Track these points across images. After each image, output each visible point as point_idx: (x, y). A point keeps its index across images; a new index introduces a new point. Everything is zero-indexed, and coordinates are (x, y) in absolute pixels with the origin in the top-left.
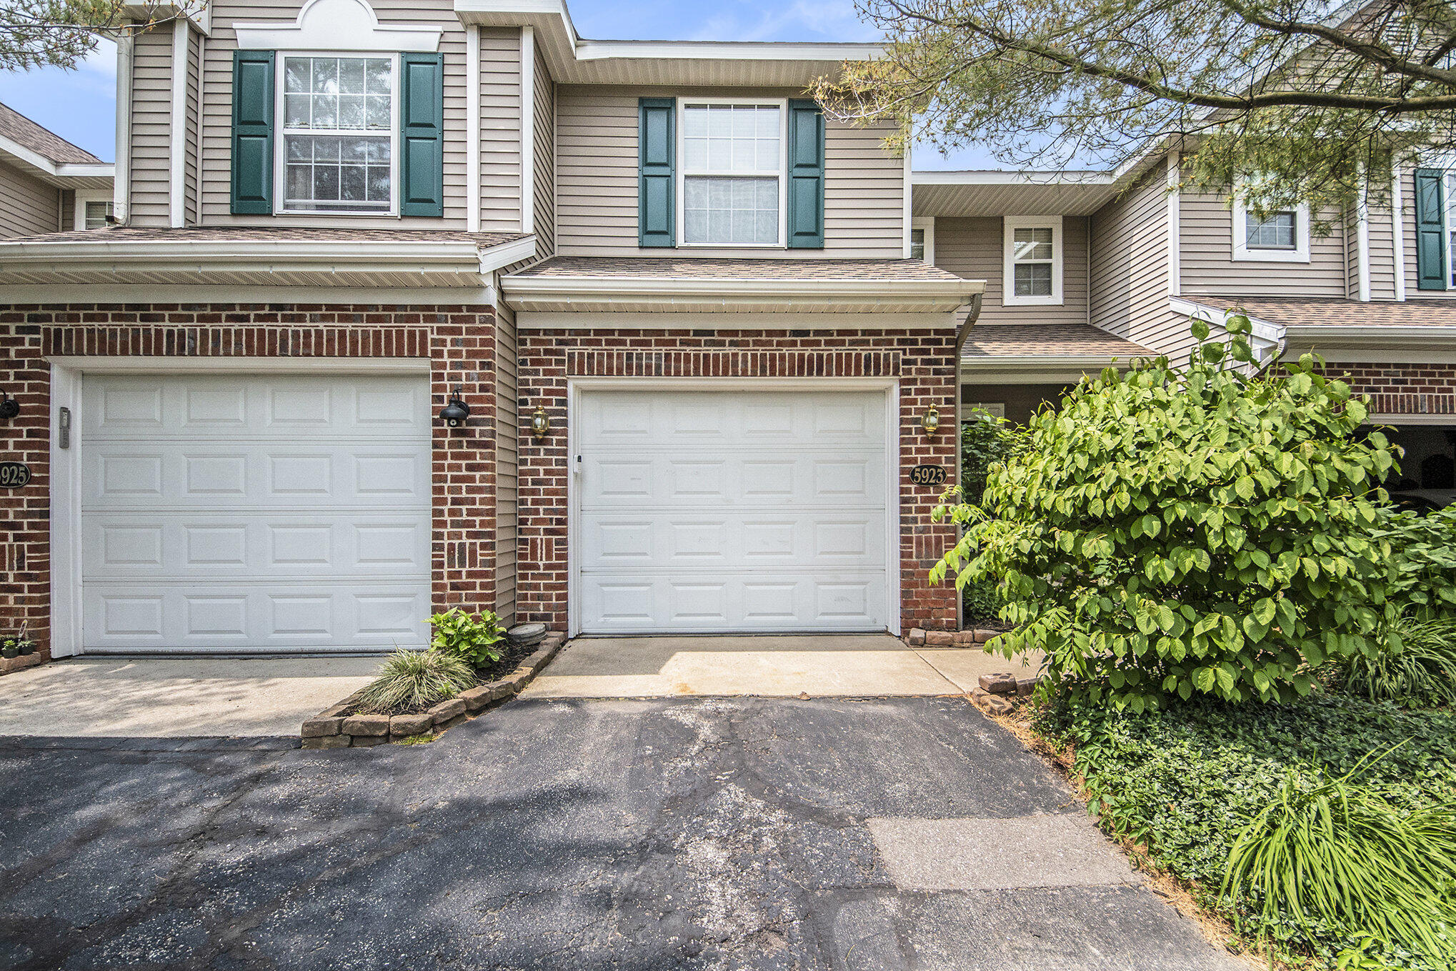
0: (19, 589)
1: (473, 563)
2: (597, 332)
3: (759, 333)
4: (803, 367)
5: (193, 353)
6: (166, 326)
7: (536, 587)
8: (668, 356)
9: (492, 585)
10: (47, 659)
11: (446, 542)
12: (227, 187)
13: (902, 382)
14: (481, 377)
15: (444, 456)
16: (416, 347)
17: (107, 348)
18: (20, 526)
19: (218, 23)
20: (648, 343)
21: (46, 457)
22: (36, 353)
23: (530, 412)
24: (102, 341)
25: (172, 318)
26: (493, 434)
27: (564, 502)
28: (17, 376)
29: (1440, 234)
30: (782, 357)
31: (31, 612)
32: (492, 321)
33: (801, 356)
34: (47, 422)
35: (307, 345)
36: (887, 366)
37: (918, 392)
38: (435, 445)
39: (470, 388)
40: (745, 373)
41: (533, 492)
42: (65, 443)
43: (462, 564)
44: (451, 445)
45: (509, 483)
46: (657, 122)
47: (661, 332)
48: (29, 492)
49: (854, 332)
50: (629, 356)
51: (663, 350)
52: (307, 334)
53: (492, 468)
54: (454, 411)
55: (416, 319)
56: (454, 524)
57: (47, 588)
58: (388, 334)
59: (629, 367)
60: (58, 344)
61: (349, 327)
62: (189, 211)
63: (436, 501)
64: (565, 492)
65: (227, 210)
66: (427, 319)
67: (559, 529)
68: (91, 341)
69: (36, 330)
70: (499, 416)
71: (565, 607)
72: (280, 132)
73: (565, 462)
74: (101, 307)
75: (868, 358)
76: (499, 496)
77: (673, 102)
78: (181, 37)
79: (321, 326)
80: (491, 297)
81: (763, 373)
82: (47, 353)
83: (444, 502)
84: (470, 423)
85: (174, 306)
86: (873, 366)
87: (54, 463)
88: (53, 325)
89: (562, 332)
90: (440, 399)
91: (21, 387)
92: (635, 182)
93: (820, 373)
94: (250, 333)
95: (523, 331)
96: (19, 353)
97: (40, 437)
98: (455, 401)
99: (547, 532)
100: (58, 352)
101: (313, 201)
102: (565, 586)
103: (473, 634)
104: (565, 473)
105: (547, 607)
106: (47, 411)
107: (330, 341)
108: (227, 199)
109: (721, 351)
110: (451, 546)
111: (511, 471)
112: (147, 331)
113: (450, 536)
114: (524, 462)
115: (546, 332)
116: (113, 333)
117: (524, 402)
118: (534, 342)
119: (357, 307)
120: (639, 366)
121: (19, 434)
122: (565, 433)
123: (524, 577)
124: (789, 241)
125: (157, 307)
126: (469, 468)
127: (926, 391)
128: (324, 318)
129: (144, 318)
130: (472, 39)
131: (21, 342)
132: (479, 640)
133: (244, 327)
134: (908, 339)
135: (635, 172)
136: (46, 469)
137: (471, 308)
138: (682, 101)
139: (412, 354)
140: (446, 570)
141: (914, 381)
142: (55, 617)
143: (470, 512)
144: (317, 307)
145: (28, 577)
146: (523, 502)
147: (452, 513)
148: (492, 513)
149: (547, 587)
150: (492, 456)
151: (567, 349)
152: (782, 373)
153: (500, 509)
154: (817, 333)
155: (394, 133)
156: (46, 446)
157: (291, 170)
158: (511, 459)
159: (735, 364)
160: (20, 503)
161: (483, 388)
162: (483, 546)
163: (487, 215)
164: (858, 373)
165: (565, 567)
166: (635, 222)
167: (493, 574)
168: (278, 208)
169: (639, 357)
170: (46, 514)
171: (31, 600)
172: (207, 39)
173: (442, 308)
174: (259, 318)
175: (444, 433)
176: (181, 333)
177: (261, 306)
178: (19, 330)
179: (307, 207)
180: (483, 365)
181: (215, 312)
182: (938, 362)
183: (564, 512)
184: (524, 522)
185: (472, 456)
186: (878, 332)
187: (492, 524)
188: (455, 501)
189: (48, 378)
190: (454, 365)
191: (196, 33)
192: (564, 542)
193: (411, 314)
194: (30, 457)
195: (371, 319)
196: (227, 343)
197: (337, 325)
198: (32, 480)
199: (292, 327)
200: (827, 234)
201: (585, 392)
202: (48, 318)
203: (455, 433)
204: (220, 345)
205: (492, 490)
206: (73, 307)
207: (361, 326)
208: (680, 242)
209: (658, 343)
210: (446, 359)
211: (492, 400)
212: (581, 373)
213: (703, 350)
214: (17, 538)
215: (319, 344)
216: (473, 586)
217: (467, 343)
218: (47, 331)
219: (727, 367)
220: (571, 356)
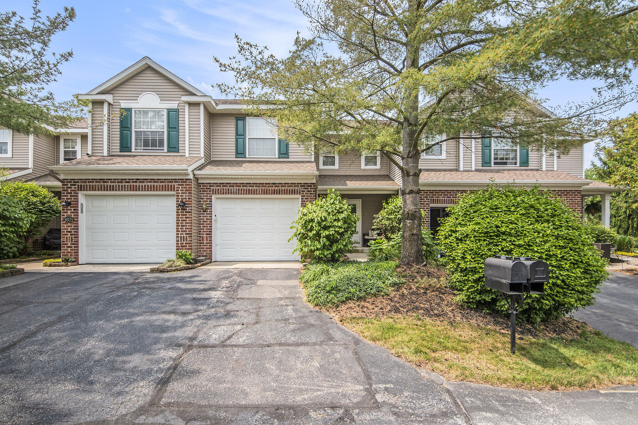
0: (71, 247)
1: (186, 241)
2: (220, 183)
3: (263, 184)
4: (274, 192)
5: (116, 190)
6: (109, 184)
7: (204, 248)
8: (239, 189)
9: (191, 246)
10: (78, 264)
11: (180, 236)
12: (119, 144)
13: (302, 196)
14: (188, 196)
15: (179, 215)
16: (172, 189)
17: (94, 189)
18: (71, 232)
19: (115, 101)
20: (233, 186)
21: (78, 215)
22: (75, 190)
23: (202, 204)
24: (93, 187)
25: (111, 182)
26: (191, 210)
27: (211, 227)
28: (71, 196)
29: (490, 150)
30: (269, 190)
31: (74, 253)
32: (191, 182)
33: (274, 190)
34: (78, 207)
35: (145, 188)
36: (297, 192)
37: (306, 199)
38: (177, 212)
39: (186, 199)
40: (259, 194)
41: (203, 224)
42: (82, 212)
43: (184, 241)
44: (181, 212)
45: (196, 222)
46: (240, 123)
47: (237, 183)
48: (74, 224)
49: (288, 184)
50: (229, 190)
51: (238, 188)
52: (145, 186)
53: (191, 218)
54: (182, 204)
55: (172, 182)
56: (182, 231)
57: (78, 247)
58: (165, 186)
59: (229, 192)
60: (81, 188)
61: (155, 184)
62: (109, 151)
63: (177, 226)
64: (211, 224)
65: (119, 150)
66: (175, 182)
67: (210, 233)
68: (90, 187)
69: (75, 185)
70: (193, 205)
71: (211, 253)
72: (133, 130)
73: (211, 217)
74: (92, 179)
75: (292, 190)
76: (193, 225)
77: (245, 118)
78: (106, 106)
79: (149, 184)
80: (191, 177)
81: (264, 194)
82: (78, 190)
83: (179, 226)
84: (186, 207)
85: (111, 179)
86: (293, 192)
87: (79, 217)
88: (80, 184)
89: (211, 183)
90: (178, 201)
91: (71, 199)
92: (234, 140)
93: (279, 194)
94: (131, 186)
95: (200, 183)
96: (71, 190)
97: (76, 210)
98: (182, 202)
99: (206, 234)
100: (81, 190)
101: (143, 148)
102: (211, 248)
103: (186, 255)
104: (211, 219)
105: (206, 253)
106: (78, 204)
107: (151, 187)
108: (119, 147)
109: (253, 188)
110: (181, 237)
111: (197, 219)
112: (104, 185)
113: (181, 234)
114: (200, 217)
115: (206, 183)
116: (95, 186)
117: (200, 201)
118: (203, 186)
119: (157, 179)
120: (231, 192)
121: (71, 210)
122: (211, 209)
123: (200, 246)
124: (279, 156)
125: (107, 179)
126: (186, 218)
127: (308, 199)
128: (149, 182)
129: (103, 182)
130: (187, 107)
131: (72, 188)
132: (187, 257)
133: (129, 184)
134: (303, 185)
135: (234, 137)
136: (78, 218)
137: (186, 179)
138: (247, 118)
139: (171, 190)
140: (180, 242)
141: (304, 196)
142: (80, 254)
143: (186, 229)
144: (148, 179)
145: (74, 244)
146: (200, 227)
147: (181, 228)
148: (191, 229)
149: (206, 248)
150: (191, 215)
151: (212, 188)
152: (269, 194)
153: (193, 228)
154: (279, 184)
155: (165, 130)
156: (78, 213)
157: (136, 140)
158: (197, 216)
159: (257, 192)
160: (71, 226)
161: (189, 199)
162: (189, 237)
163: (191, 152)
164: (289, 194)
165: (211, 243)
166: (234, 151)
167: (191, 243)
168: (133, 150)
169: (231, 190)
170: (78, 229)
171: (74, 250)
172: (112, 105)
173: (179, 179)
174: (133, 182)
175: (179, 209)
176: (113, 186)
177: (133, 179)
178: (71, 185)
179: (141, 149)
180: (189, 193)
181: (122, 181)
182: (311, 191)
183: (211, 229)
184: (200, 232)
185: (186, 215)
186: (295, 184)
187: (191, 231)
188: (182, 226)
189: (78, 196)
190: (182, 193)
191: (109, 104)
192: (211, 237)
193: (171, 181)
194: (74, 215)
195: (161, 182)
196: (125, 188)
197: (152, 184)
198: (74, 221)
199: (141, 184)
200: (290, 154)
201: (217, 198)
202: (79, 182)
203: (182, 209)
204: (123, 188)
205: (191, 223)
206: (85, 179)
207: (158, 184)
208: (247, 156)
209: (236, 186)
210: (180, 192)
211: (191, 201)
212: (216, 194)
213: (248, 188)
214: (71, 235)
215: (148, 188)
216: (186, 246)
217: (185, 188)
218: (78, 185)
219: (255, 192)
220: (213, 190)
